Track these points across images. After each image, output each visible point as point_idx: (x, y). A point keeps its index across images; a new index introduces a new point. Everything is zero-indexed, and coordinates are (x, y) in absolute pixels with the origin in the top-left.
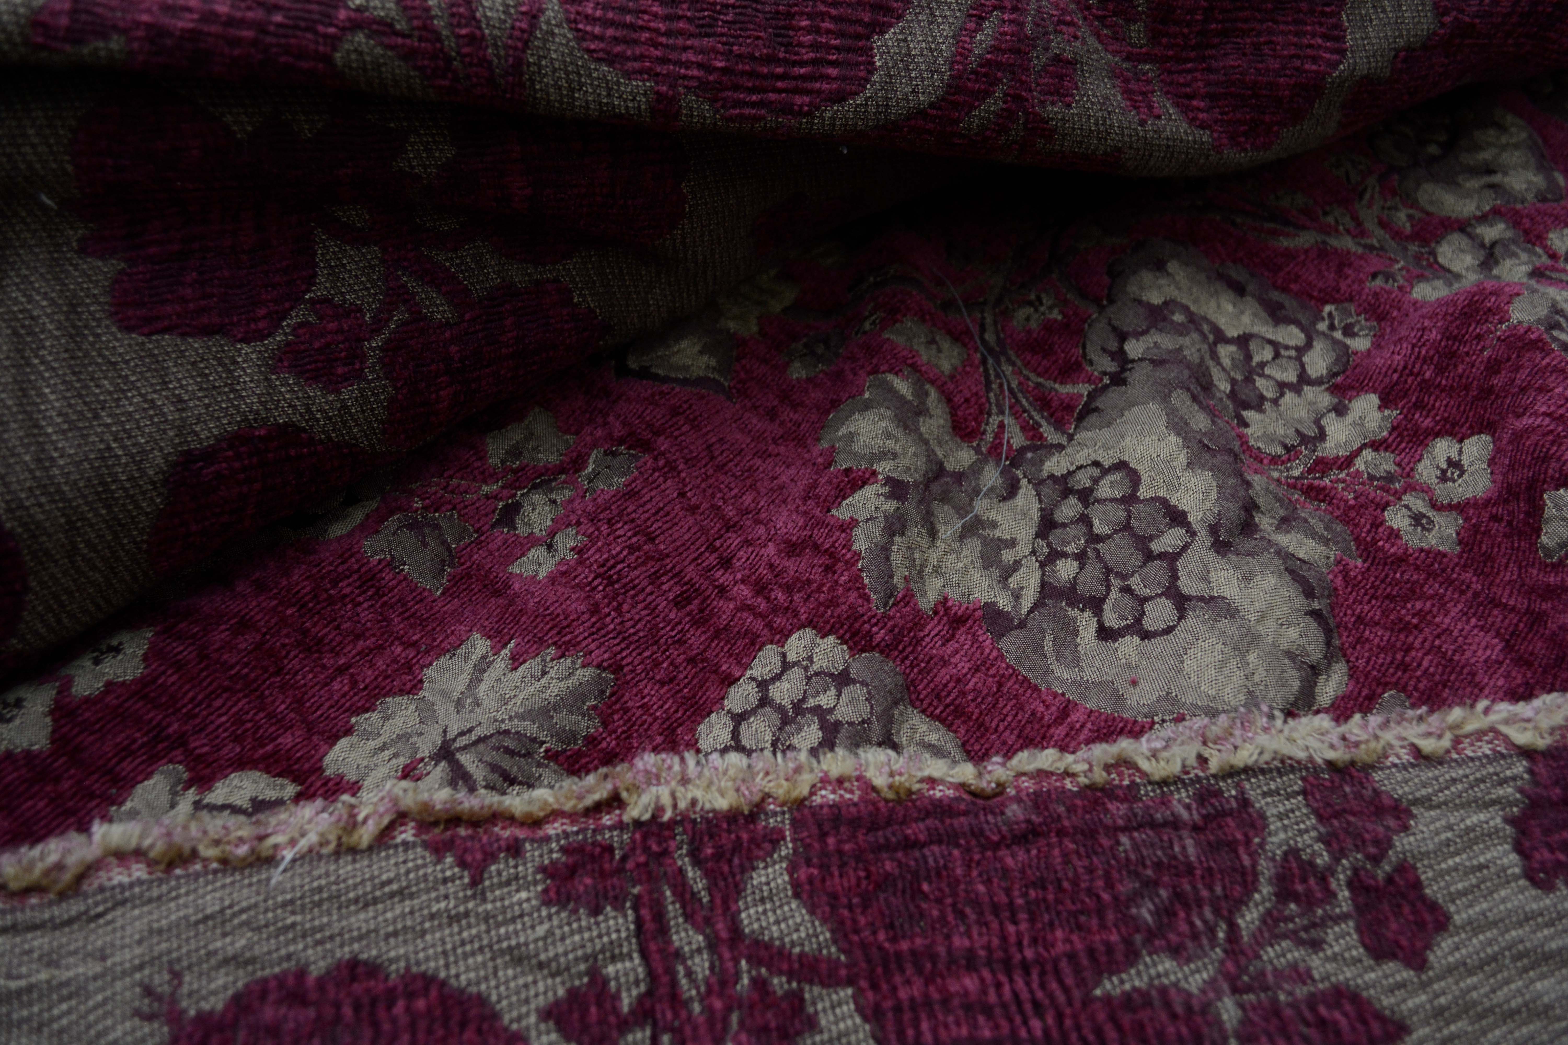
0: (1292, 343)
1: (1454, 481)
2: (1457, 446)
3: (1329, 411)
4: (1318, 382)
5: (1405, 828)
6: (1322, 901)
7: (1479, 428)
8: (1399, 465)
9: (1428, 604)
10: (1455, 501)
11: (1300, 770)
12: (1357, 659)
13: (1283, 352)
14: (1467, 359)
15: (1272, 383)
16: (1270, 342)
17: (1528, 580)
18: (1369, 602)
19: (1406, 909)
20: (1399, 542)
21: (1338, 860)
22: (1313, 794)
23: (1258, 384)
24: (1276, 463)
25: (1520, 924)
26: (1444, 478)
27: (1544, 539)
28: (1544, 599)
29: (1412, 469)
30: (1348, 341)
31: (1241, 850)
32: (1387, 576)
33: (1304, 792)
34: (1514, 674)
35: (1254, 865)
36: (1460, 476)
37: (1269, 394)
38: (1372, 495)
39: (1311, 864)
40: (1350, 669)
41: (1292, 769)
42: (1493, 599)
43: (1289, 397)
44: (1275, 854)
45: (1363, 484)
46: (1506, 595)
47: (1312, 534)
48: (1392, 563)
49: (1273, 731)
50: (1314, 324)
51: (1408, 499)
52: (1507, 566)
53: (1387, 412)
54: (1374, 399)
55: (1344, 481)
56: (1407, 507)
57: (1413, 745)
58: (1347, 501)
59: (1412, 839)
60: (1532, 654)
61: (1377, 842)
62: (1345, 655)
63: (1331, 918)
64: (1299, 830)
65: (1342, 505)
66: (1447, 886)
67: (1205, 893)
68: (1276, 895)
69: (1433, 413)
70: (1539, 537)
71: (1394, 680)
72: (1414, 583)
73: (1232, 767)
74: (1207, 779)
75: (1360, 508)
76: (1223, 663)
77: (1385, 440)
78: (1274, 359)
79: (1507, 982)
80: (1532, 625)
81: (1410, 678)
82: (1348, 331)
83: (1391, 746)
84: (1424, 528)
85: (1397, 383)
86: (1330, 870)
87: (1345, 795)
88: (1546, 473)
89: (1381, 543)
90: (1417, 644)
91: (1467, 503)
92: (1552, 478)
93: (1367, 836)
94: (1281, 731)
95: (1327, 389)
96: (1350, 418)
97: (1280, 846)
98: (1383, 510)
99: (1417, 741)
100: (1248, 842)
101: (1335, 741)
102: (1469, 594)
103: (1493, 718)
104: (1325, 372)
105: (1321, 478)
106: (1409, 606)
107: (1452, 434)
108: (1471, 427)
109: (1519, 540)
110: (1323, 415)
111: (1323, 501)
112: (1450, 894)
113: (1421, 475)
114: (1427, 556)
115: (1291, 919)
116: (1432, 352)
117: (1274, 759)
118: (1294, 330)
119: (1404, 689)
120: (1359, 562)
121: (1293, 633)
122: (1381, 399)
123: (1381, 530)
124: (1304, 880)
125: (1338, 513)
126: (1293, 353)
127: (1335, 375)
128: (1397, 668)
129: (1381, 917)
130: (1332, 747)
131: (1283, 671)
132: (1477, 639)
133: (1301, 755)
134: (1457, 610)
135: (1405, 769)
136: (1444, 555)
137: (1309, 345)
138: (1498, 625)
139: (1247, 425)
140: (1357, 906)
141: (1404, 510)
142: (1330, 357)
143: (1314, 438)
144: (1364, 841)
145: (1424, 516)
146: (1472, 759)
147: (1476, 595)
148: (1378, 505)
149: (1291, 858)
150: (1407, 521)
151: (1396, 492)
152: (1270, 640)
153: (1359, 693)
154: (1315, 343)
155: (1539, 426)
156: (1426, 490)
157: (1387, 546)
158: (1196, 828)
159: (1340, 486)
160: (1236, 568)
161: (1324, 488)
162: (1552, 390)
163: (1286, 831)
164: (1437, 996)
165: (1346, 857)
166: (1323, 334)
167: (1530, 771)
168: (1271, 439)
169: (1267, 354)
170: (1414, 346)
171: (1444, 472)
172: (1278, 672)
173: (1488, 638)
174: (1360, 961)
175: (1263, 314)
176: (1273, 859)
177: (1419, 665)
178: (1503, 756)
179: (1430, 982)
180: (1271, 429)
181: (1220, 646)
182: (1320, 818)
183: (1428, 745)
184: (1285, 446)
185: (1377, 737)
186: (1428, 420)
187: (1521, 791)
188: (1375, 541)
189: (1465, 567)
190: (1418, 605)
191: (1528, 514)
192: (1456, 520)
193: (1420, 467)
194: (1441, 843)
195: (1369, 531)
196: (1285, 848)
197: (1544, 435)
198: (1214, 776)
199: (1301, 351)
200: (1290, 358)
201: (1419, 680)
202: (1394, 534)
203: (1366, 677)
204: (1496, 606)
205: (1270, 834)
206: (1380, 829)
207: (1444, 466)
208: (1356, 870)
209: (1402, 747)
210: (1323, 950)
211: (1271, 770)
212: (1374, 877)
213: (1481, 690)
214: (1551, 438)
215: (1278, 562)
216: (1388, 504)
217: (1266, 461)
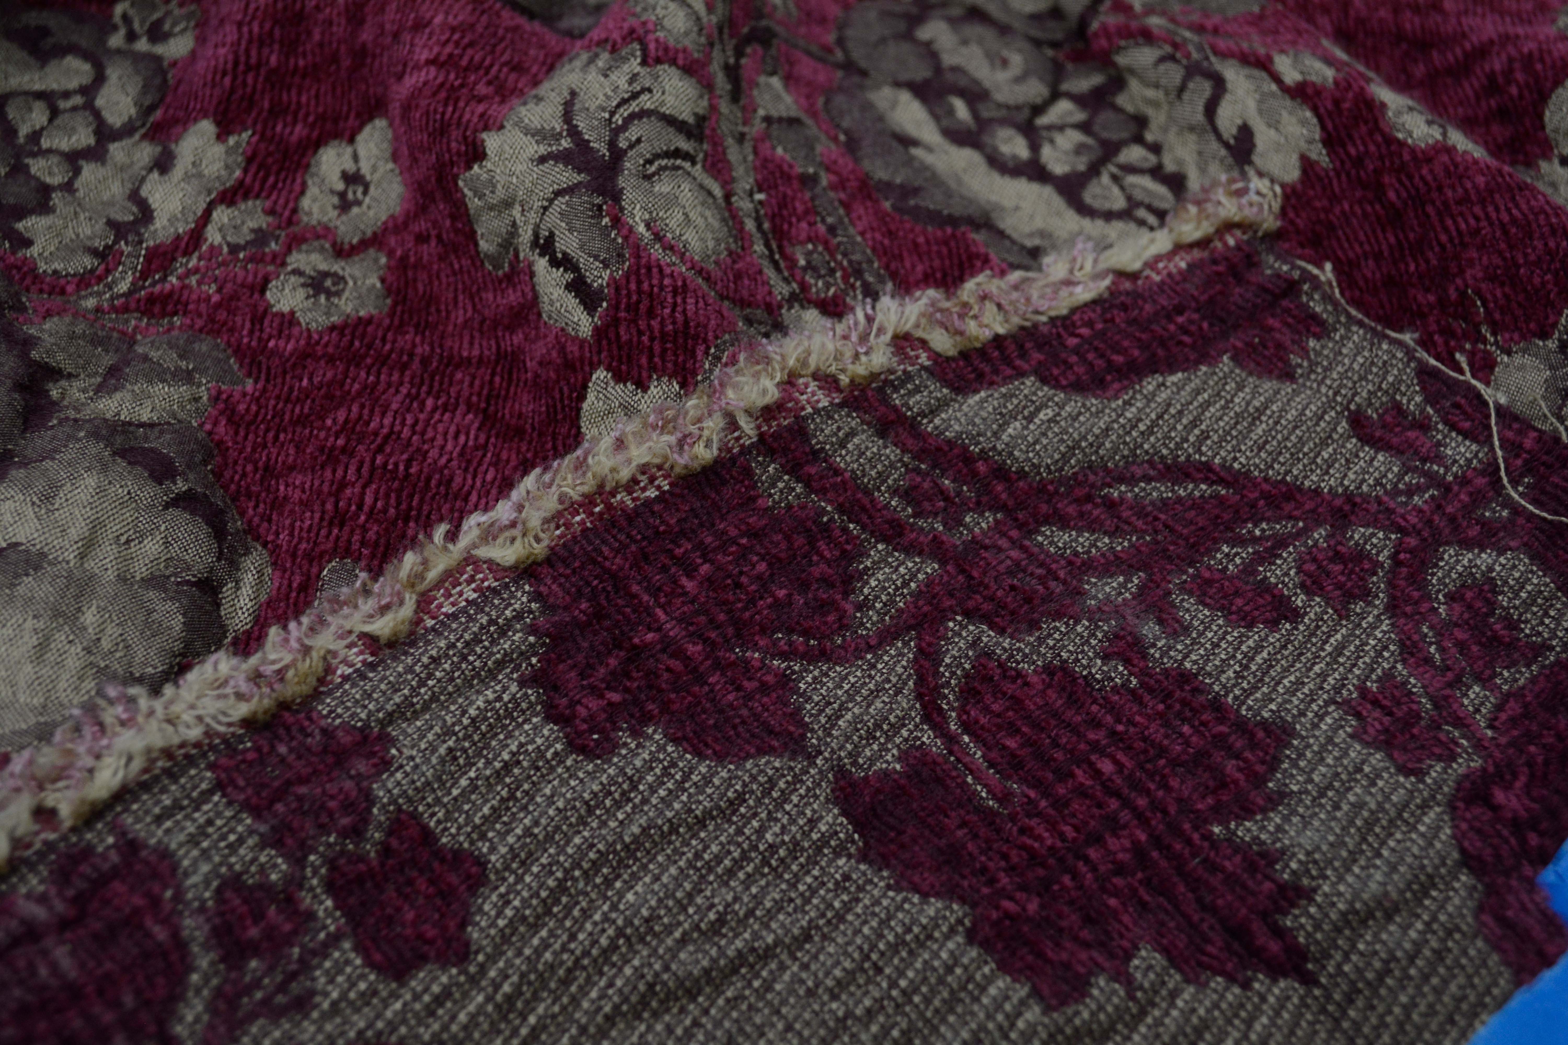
0: (73, 84)
1: (359, 203)
2: (349, 150)
3: (151, 170)
4: (128, 130)
5: (386, 764)
6: (295, 932)
7: (367, 114)
8: (271, 212)
9: (355, 409)
10: (369, 233)
11: (204, 755)
12: (277, 534)
13: (63, 104)
14: (321, 17)
15: (54, 159)
16: (40, 95)
17: (486, 312)
18: (276, 438)
19: (421, 884)
20: (295, 331)
21: (300, 862)
22: (232, 782)
23: (33, 171)
24: (88, 285)
25: (582, 822)
26: (345, 205)
27: (483, 245)
28: (511, 329)
29: (295, 211)
30: (159, 49)
31: (148, 922)
32: (291, 389)
33: (219, 786)
34: (504, 455)
35: (175, 934)
36: (365, 192)
37: (55, 180)
38: (241, 274)
39: (265, 887)
40: (271, 553)
41: (190, 760)
42: (451, 357)
43: (89, 172)
44: (203, 902)
45: (224, 263)
46: (466, 345)
47: (160, 374)
48: (294, 365)
49: (140, 719)
50: (102, 41)
51: (297, 259)
52: (456, 303)
53: (232, 141)
54: (207, 127)
55: (196, 270)
56: (297, 272)
57: (363, 635)
58: (209, 298)
59: (399, 775)
60: (520, 415)
61: (348, 806)
62: (257, 538)
63: (314, 953)
64: (230, 846)
65: (203, 307)
66: (469, 820)
67: (108, 1017)
68: (223, 960)
69: (301, 115)
70: (476, 244)
71: (330, 545)
72: (330, 384)
73: (93, 804)
74: (64, 838)
75: (228, 303)
76: (42, 647)
77: (241, 183)
78: (51, 121)
79: (586, 914)
80: (510, 374)
81: (352, 532)
82: (157, 34)
83: (334, 654)
84: (329, 294)
85: (232, 90)
86: (294, 882)
87: (283, 760)
88: (449, 150)
89: (271, 344)
90: (351, 475)
91: (385, 229)
92: (459, 154)
93: (332, 804)
94: (151, 713)
95: (144, 137)
96: (178, 172)
97: (207, 883)
98: (263, 290)
99: (367, 628)
100: (155, 902)
101: (244, 687)
102: (416, 365)
103: (464, 541)
104: (133, 111)
105: (164, 279)
106: (329, 422)
107: (336, 135)
108: (358, 115)
109: (458, 258)
110: (143, 180)
111: (175, 313)
112: (475, 827)
113: (309, 214)
114: (342, 334)
115: (257, 984)
116: (267, 26)
117: (153, 761)
118: (73, 62)
119: (347, 552)
120: (249, 385)
121: (151, 547)
122: (218, 123)
123: (266, 322)
124: (258, 916)
125: (199, 323)
126: (78, 100)
127: (151, 109)
128: (331, 524)
129: (389, 911)
130: (240, 696)
131: (150, 613)
132: (441, 428)
133: (195, 733)
134: (399, 397)
135: (363, 676)
136: (369, 321)
137: (100, 79)
138: (466, 393)
139: (29, 243)
140: (348, 913)
141: (293, 279)
142: (134, 87)
143: (135, 222)
144: (331, 814)
145: (326, 274)
146: (454, 616)
147: (425, 361)
148: (252, 288)
149: (228, 894)
150: (301, 293)
151: (275, 256)
152: (111, 575)
153: (290, 585)
154: (109, 71)
155: (425, 83)
156: (324, 232)
157: (282, 343)
158: (64, 925)
159: (193, 280)
160: (26, 488)
161: (171, 293)
162: (429, 22)
163: (209, 859)
164: (497, 986)
165: (313, 850)
166: (119, 51)
167: (536, 596)
168: (68, 250)
169: (39, 116)
170: (240, 24)
171: (342, 195)
172: (141, 617)
173: (458, 418)
174: (375, 993)
175: (20, 55)
176: (202, 909)
177: (360, 507)
178: (495, 591)
179: (483, 969)
180: (70, 234)
181: (30, 623)
182: (257, 812)
183: (382, 627)
184: (94, 252)
185: (306, 650)
186: (298, 128)
187: (533, 629)
188: (263, 343)
189: (400, 329)
190: (341, 415)
191: (453, 217)
192: (376, 260)
193: (306, 203)
194: (442, 761)
195: (251, 332)
196: (215, 884)
197: (434, 94)
198: (74, 829)
199: (89, 91)
200: (74, 109)
201: (364, 529)
202: (289, 320)
203: (294, 556)
204: (457, 366)
205: (186, 875)
206: (348, 784)
207: (340, 186)
208: (332, 863)
209: (350, 646)
210: (317, 1006)
211: (156, 779)
212: (362, 858)
213: (466, 500)
214: (443, 94)
215: (95, 448)
216: (266, 281)
217: (70, 289)
